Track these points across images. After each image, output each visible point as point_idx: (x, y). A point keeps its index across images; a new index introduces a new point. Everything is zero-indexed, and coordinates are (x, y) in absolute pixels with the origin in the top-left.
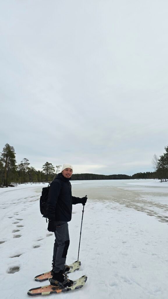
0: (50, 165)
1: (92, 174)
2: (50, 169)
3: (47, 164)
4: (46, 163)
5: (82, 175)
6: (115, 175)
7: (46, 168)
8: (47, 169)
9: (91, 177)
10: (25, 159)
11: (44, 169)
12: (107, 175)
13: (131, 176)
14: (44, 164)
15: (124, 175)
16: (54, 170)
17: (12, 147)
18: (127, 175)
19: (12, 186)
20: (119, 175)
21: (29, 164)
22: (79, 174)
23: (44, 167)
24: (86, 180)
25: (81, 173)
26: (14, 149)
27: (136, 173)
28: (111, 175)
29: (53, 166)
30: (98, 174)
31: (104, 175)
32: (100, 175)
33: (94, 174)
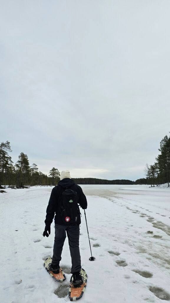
0: (56, 171)
1: (95, 179)
2: (56, 174)
3: (54, 169)
4: (52, 168)
5: (85, 179)
6: (118, 180)
7: (52, 172)
8: (53, 174)
9: (94, 182)
10: (34, 164)
11: (50, 173)
12: (111, 180)
13: (135, 181)
14: (51, 170)
15: (128, 180)
16: (59, 174)
17: (26, 155)
18: (131, 180)
19: (27, 188)
20: (122, 180)
21: (37, 169)
22: (82, 179)
23: (51, 172)
24: (89, 184)
25: (84, 178)
26: (27, 157)
27: (139, 179)
28: (114, 180)
29: (58, 171)
30: (101, 179)
31: (107, 179)
32: (104, 180)
33: (97, 179)
